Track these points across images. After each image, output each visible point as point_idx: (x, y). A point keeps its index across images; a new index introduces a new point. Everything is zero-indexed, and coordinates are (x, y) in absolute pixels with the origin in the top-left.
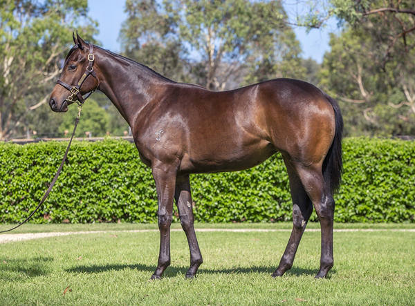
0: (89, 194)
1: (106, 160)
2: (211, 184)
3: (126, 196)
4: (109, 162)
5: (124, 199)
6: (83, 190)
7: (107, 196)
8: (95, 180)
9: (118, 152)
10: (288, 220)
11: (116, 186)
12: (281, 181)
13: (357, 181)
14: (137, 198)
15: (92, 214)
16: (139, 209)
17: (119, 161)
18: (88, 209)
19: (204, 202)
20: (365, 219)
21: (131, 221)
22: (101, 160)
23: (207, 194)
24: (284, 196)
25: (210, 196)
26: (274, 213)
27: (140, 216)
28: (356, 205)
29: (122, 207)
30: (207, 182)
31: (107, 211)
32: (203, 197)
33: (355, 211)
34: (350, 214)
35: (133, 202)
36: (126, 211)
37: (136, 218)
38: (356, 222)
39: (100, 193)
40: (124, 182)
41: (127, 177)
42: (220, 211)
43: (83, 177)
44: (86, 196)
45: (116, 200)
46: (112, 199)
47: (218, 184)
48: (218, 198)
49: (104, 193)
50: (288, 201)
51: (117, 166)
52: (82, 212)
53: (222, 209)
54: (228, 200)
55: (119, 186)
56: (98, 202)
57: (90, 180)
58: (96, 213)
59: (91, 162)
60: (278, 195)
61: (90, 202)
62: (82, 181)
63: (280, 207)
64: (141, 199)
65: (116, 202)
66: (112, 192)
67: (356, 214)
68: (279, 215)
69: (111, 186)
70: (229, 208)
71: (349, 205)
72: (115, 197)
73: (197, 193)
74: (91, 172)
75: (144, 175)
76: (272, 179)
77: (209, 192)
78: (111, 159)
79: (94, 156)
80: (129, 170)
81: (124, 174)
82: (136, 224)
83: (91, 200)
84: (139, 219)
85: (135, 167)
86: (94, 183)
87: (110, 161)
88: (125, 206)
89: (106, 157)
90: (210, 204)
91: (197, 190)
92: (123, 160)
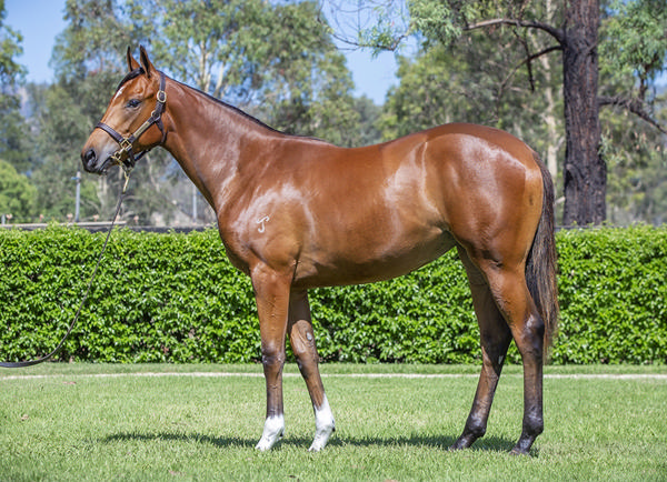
0: (22, 315)
1: (51, 261)
2: (222, 300)
3: (83, 319)
4: (55, 264)
5: (79, 324)
6: (14, 309)
7: (52, 319)
8: (33, 293)
9: (71, 248)
10: (345, 361)
11: (67, 302)
12: (333, 297)
13: (457, 296)
14: (100, 322)
15: (26, 347)
16: (105, 340)
17: (73, 262)
18: (22, 339)
19: (209, 329)
20: (468, 359)
21: (91, 360)
22: (43, 261)
23: (214, 317)
24: (339, 321)
25: (220, 320)
26: (323, 347)
27: (105, 352)
28: (454, 335)
29: (77, 337)
30: (215, 298)
31: (52, 343)
32: (209, 322)
33: (453, 345)
34: (445, 351)
35: (95, 329)
36: (83, 343)
37: (98, 355)
38: (455, 362)
39: (40, 313)
40: (80, 296)
41: (85, 288)
42: (235, 343)
43: (14, 288)
44: (18, 318)
45: (66, 325)
46: (61, 323)
47: (233, 301)
48: (232, 324)
49: (48, 314)
50: (345, 328)
51: (70, 272)
52: (11, 346)
53: (239, 341)
54: (247, 327)
55: (72, 303)
56: (37, 329)
57: (24, 293)
58: (34, 346)
59: (27, 264)
60: (329, 319)
61: (24, 328)
62: (11, 294)
63: (333, 338)
64: (107, 324)
65: (66, 328)
66: (61, 314)
67: (455, 350)
68: (330, 352)
69: (58, 302)
70: (250, 339)
71: (444, 335)
72: (65, 321)
73: (197, 315)
74: (26, 279)
75: (112, 284)
76: (319, 293)
77: (217, 312)
78: (59, 259)
79: (32, 253)
80: (87, 276)
81: (80, 283)
82: (99, 365)
83: (26, 325)
84: (104, 356)
85: (99, 272)
86: (31, 297)
87: (58, 262)
88: (82, 334)
89: (51, 256)
90: (220, 332)
91: (198, 310)
92: (78, 261)
